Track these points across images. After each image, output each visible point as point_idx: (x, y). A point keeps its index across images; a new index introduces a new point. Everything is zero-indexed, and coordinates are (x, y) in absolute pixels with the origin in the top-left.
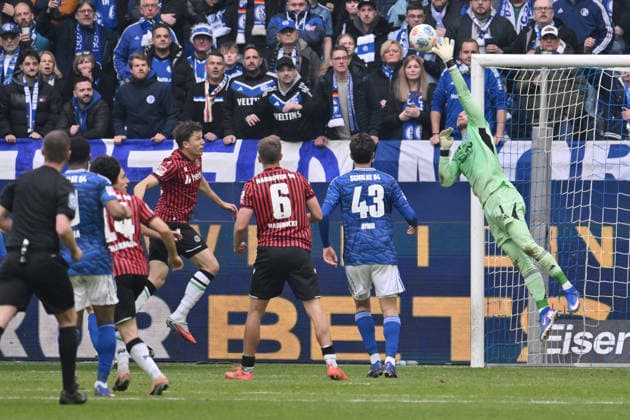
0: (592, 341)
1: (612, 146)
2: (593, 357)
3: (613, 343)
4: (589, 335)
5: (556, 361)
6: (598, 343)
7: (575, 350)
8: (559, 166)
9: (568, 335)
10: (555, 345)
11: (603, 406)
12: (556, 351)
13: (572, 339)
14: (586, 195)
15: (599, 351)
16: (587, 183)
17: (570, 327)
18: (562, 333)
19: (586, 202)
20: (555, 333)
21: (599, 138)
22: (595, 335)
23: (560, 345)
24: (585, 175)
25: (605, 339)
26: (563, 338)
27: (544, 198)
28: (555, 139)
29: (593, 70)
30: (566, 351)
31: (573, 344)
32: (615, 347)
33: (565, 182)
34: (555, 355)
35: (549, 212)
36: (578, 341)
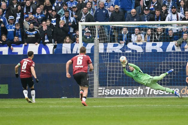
0: (109, 91)
1: (114, 44)
2: (110, 95)
3: (115, 92)
4: (109, 90)
5: (101, 97)
6: (111, 92)
7: (105, 94)
8: (101, 49)
9: (104, 90)
10: (100, 93)
11: (111, 107)
12: (101, 94)
13: (105, 91)
14: (107, 56)
15: (111, 94)
16: (108, 53)
17: (104, 88)
18: (102, 90)
19: (107, 58)
20: (100, 90)
21: (110, 42)
22: (110, 90)
23: (102, 93)
24: (107, 51)
25: (113, 91)
26: (102, 91)
27: (97, 57)
28: (100, 43)
29: (108, 26)
30: (103, 94)
31: (105, 92)
32: (115, 93)
33: (102, 53)
34: (100, 95)
35: (98, 60)
36: (106, 92)
